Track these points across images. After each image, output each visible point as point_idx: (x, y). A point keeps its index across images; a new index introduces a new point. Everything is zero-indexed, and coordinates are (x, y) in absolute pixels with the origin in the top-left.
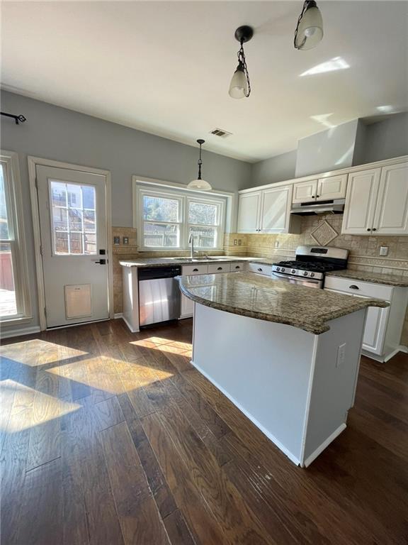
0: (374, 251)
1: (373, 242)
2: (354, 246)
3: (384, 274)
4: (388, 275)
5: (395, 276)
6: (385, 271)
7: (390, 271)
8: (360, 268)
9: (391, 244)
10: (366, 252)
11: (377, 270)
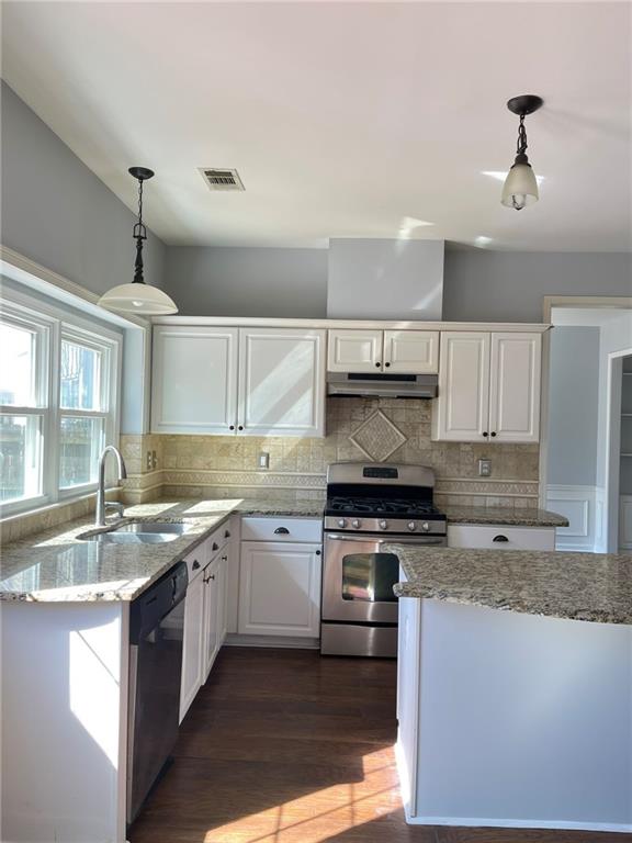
0: (469, 468)
1: (467, 453)
2: (437, 460)
3: (490, 507)
4: (495, 508)
5: (505, 508)
6: (490, 502)
7: (497, 501)
8: (452, 501)
9: (494, 457)
10: (459, 470)
11: (478, 503)
